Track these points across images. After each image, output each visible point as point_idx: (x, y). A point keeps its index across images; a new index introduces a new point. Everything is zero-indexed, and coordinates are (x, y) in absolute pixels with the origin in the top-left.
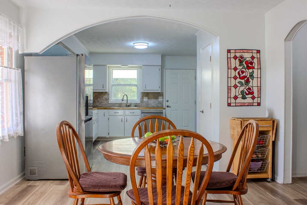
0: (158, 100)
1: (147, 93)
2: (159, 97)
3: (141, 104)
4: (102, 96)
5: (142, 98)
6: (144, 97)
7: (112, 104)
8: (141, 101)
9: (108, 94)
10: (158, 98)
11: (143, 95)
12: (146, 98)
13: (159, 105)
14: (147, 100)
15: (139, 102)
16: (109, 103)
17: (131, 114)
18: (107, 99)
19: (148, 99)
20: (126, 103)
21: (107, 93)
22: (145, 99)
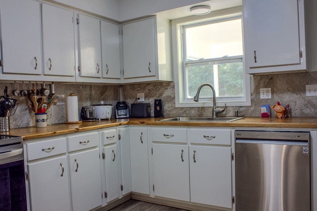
0: (303, 95)
1: (270, 77)
2: (307, 87)
3: (252, 108)
4: (161, 91)
5: (256, 91)
6: (261, 90)
7: (182, 108)
8: (252, 101)
9: (174, 87)
10: (304, 91)
11: (259, 84)
12: (267, 91)
13: (307, 111)
14: (270, 97)
15: (249, 104)
16: (176, 106)
17: (205, 141)
18: (172, 99)
19: (273, 93)
20: (212, 105)
21: (172, 84)
22: (265, 95)
